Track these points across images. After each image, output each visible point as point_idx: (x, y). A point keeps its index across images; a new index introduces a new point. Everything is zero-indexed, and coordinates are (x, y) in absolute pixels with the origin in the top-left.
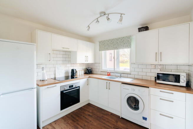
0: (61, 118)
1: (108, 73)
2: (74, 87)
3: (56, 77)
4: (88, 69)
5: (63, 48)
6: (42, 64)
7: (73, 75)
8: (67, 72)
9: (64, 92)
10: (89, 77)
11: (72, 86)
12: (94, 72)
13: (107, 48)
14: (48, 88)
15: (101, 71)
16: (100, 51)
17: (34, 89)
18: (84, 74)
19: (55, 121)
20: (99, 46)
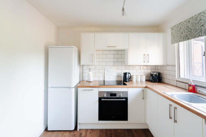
0: (100, 130)
1: (190, 85)
2: (117, 96)
3: (105, 80)
4: (153, 74)
5: (108, 47)
6: (91, 65)
7: (125, 80)
8: (118, 76)
9: (102, 100)
10: (146, 87)
11: (115, 95)
12: (166, 81)
13: (187, 36)
14: (85, 90)
15: (177, 81)
16: (172, 43)
17: (72, 88)
18: (146, 80)
19: (92, 130)
20: (172, 35)
